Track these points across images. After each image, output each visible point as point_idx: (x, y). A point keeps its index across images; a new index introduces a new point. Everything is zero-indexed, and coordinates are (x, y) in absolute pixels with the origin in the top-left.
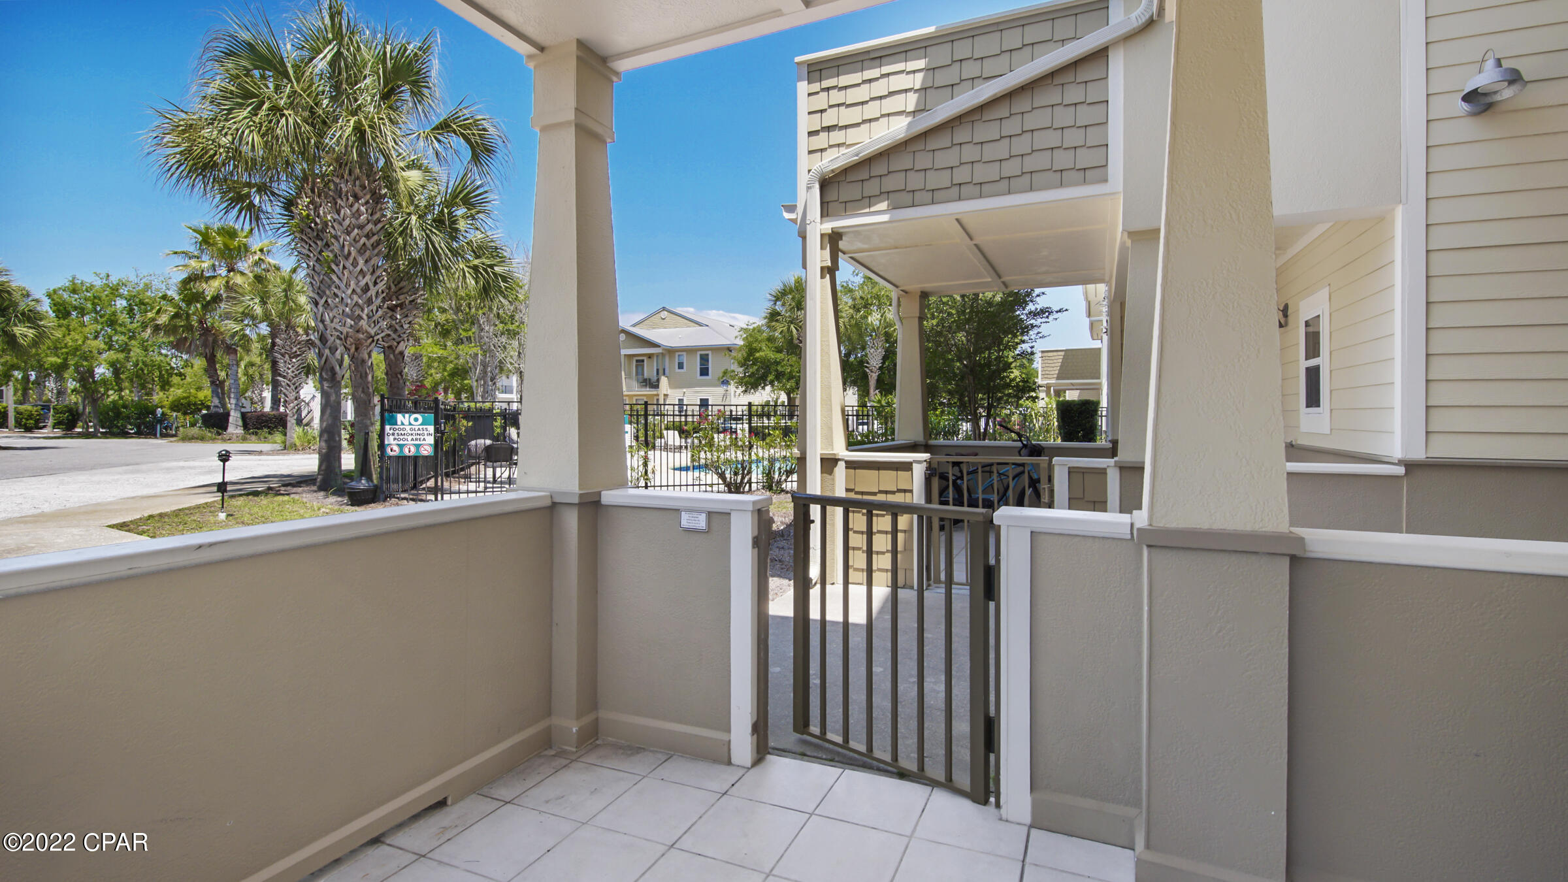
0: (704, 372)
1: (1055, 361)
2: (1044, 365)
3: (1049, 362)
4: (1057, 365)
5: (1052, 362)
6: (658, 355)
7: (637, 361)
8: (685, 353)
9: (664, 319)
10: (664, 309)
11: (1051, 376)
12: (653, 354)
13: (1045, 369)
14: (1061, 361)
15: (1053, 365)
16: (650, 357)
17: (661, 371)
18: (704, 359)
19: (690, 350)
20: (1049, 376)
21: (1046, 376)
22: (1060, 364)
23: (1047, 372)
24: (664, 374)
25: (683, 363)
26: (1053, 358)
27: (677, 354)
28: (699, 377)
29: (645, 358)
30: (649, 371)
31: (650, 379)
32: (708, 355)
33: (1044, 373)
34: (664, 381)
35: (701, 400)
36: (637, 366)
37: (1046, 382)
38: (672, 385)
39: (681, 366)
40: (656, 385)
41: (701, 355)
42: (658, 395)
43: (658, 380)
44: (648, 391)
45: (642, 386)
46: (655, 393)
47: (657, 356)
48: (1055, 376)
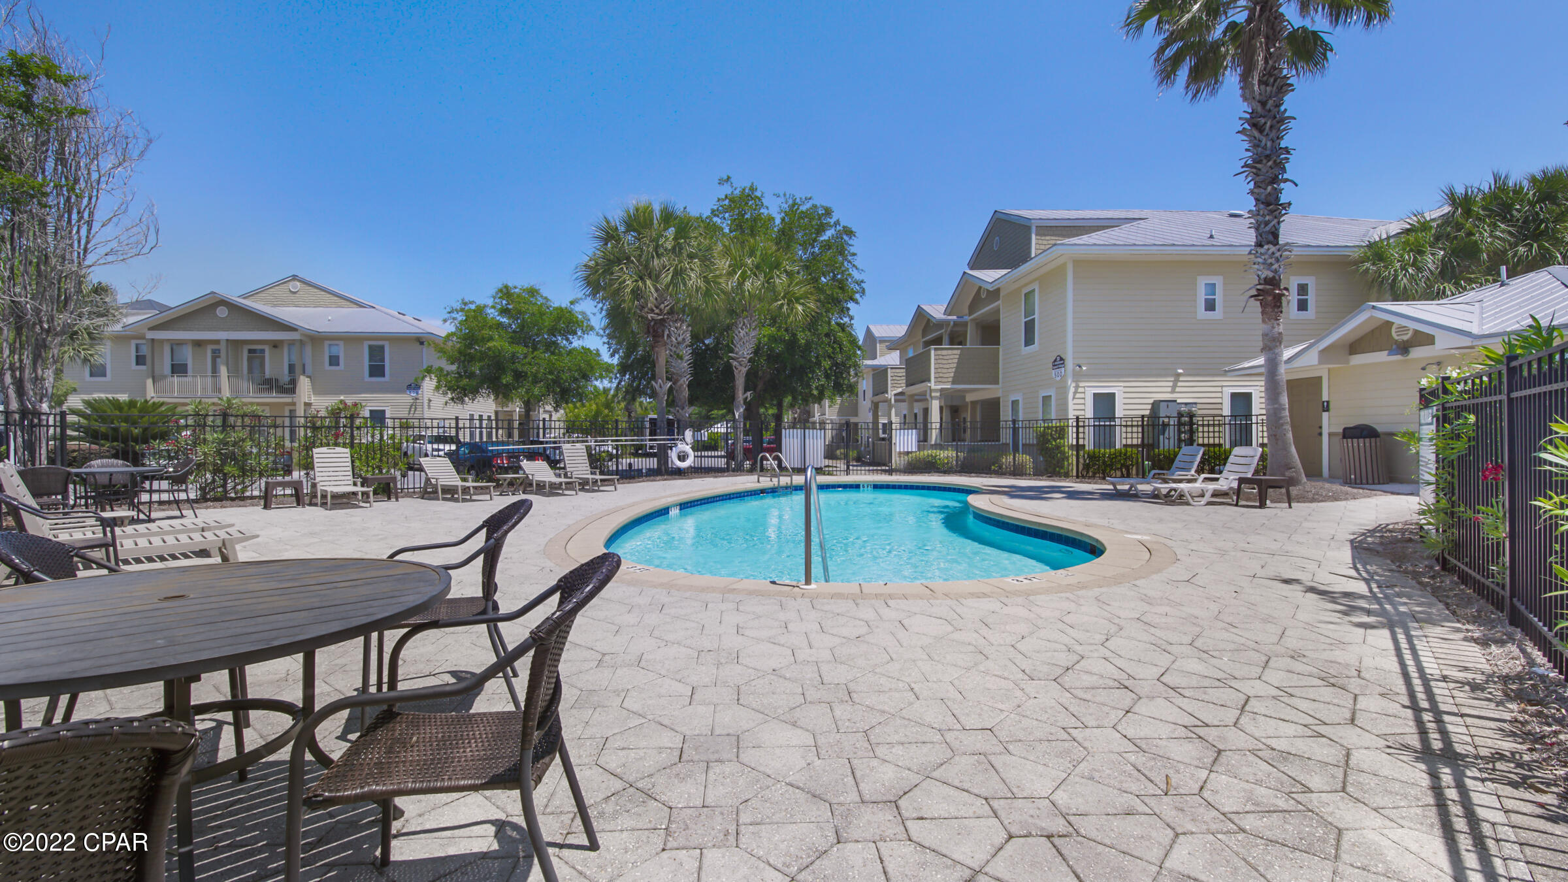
0: (377, 370)
1: (950, 361)
2: (937, 366)
3: (944, 362)
4: (952, 366)
5: (946, 362)
6: (292, 343)
7: (250, 351)
8: (341, 343)
9: (295, 293)
10: (295, 278)
11: (946, 380)
12: (282, 342)
13: (939, 370)
14: (956, 361)
15: (948, 366)
16: (275, 346)
17: (298, 369)
18: (377, 353)
19: (352, 339)
20: (944, 380)
21: (940, 379)
22: (955, 365)
23: (941, 375)
24: (304, 372)
25: (338, 357)
26: (948, 357)
27: (327, 343)
28: (367, 378)
29: (267, 348)
30: (274, 367)
31: (277, 380)
32: (382, 347)
33: (937, 375)
34: (304, 384)
35: (371, 411)
36: (250, 360)
37: (939, 387)
38: (317, 391)
39: (334, 361)
40: (290, 388)
41: (370, 347)
42: (294, 404)
43: (293, 382)
44: (274, 398)
45: (261, 391)
46: (289, 400)
47: (289, 345)
48: (950, 379)
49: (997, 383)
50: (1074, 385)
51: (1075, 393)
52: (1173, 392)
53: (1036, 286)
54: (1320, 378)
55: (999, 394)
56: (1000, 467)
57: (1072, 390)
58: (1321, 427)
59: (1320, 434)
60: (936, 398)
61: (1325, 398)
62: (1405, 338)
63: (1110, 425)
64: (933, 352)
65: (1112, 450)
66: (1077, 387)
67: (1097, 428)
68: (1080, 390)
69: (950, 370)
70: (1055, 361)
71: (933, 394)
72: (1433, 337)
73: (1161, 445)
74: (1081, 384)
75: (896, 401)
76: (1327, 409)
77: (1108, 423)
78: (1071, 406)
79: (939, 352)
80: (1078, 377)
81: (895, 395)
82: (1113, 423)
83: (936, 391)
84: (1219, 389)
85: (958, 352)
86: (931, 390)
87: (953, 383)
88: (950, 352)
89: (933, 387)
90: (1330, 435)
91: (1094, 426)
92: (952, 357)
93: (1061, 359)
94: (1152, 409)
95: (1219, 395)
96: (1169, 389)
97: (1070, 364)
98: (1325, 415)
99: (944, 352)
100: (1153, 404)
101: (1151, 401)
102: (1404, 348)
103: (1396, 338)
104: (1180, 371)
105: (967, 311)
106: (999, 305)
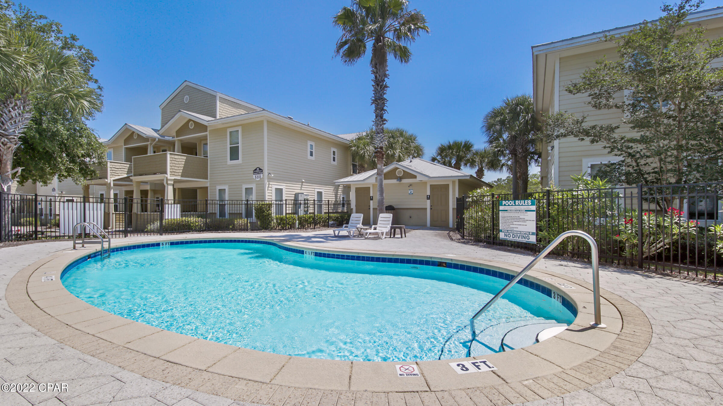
1: (180, 163)
2: (172, 165)
3: (176, 163)
4: (181, 166)
5: (177, 163)
11: (177, 174)
13: (173, 168)
14: (184, 163)
15: (178, 166)
20: (176, 174)
21: (173, 173)
23: (174, 171)
26: (178, 160)
33: (172, 170)
37: (173, 178)
48: (180, 174)
49: (207, 179)
50: (268, 183)
51: (268, 187)
52: (301, 190)
53: (240, 129)
54: (369, 187)
55: (208, 185)
56: (233, 227)
57: (267, 186)
58: (370, 206)
59: (370, 209)
60: (170, 184)
61: (371, 195)
62: (401, 175)
63: (281, 204)
64: (168, 156)
65: (282, 216)
66: (269, 184)
67: (277, 205)
68: (270, 186)
69: (180, 168)
70: (256, 170)
71: (169, 182)
72: (416, 176)
73: (300, 213)
74: (271, 183)
75: (114, 185)
76: (372, 200)
77: (280, 203)
78: (267, 194)
79: (173, 156)
80: (270, 179)
81: (114, 180)
82: (282, 203)
83: (171, 180)
84: (314, 190)
85: (185, 158)
86: (167, 180)
87: (182, 176)
88: (180, 157)
89: (169, 178)
90: (373, 209)
91: (276, 204)
92: (181, 160)
93: (260, 169)
94: (295, 197)
95: (314, 192)
96: (300, 188)
97: (266, 172)
98: (371, 201)
99: (176, 157)
100: (295, 195)
101: (294, 193)
102: (400, 179)
103: (398, 176)
104: (304, 181)
105: (175, 134)
106: (207, 134)
